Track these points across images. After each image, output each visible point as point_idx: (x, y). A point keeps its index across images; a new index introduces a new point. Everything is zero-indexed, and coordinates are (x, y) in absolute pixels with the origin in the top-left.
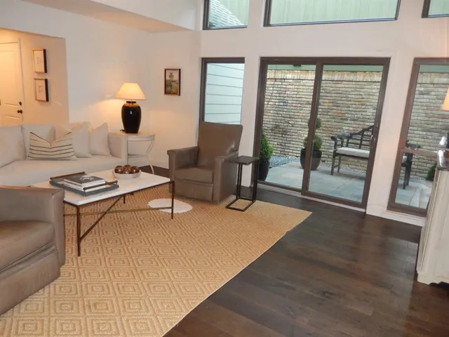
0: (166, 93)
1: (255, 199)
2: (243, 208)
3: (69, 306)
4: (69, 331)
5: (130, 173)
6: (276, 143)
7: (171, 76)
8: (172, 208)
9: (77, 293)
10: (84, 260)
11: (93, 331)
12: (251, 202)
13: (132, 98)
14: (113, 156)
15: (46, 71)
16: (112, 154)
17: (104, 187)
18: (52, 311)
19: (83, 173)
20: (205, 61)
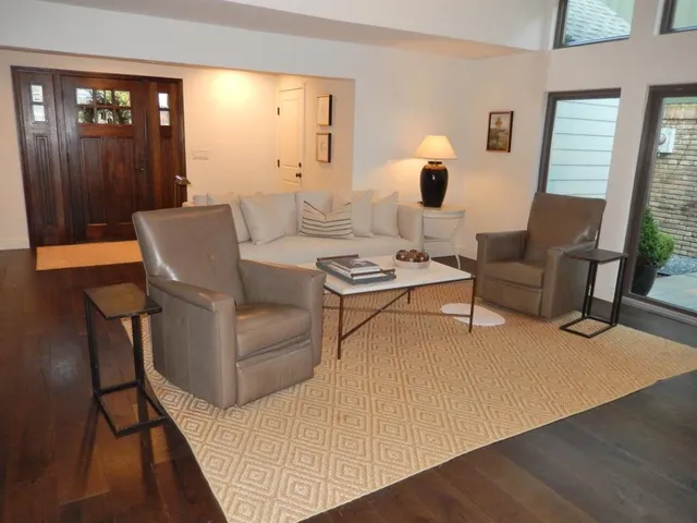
0: (490, 148)
1: (616, 322)
2: (588, 333)
3: (316, 412)
4: (312, 438)
5: (415, 261)
6: (690, 234)
7: (499, 123)
8: (471, 316)
9: (328, 400)
10: (343, 365)
11: (337, 445)
12: (606, 325)
13: (436, 156)
14: (402, 237)
15: (330, 123)
16: (401, 235)
17: (379, 275)
18: (298, 413)
19: (356, 256)
20: (554, 98)
